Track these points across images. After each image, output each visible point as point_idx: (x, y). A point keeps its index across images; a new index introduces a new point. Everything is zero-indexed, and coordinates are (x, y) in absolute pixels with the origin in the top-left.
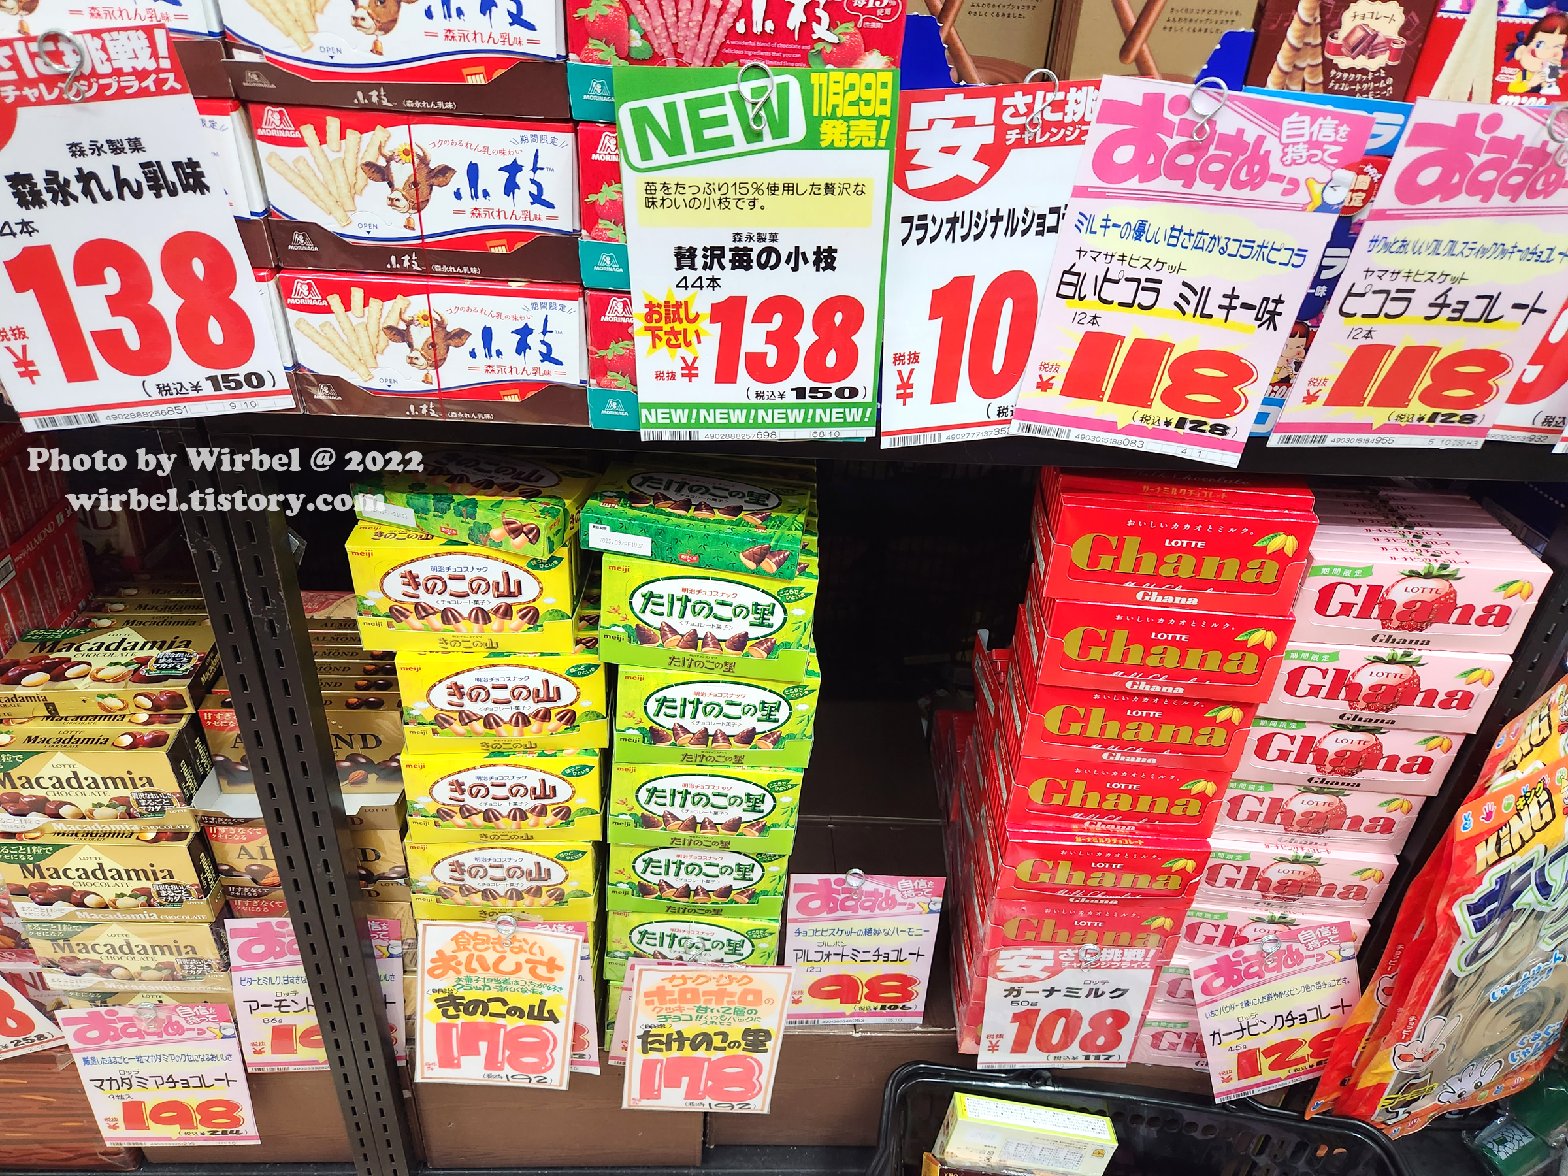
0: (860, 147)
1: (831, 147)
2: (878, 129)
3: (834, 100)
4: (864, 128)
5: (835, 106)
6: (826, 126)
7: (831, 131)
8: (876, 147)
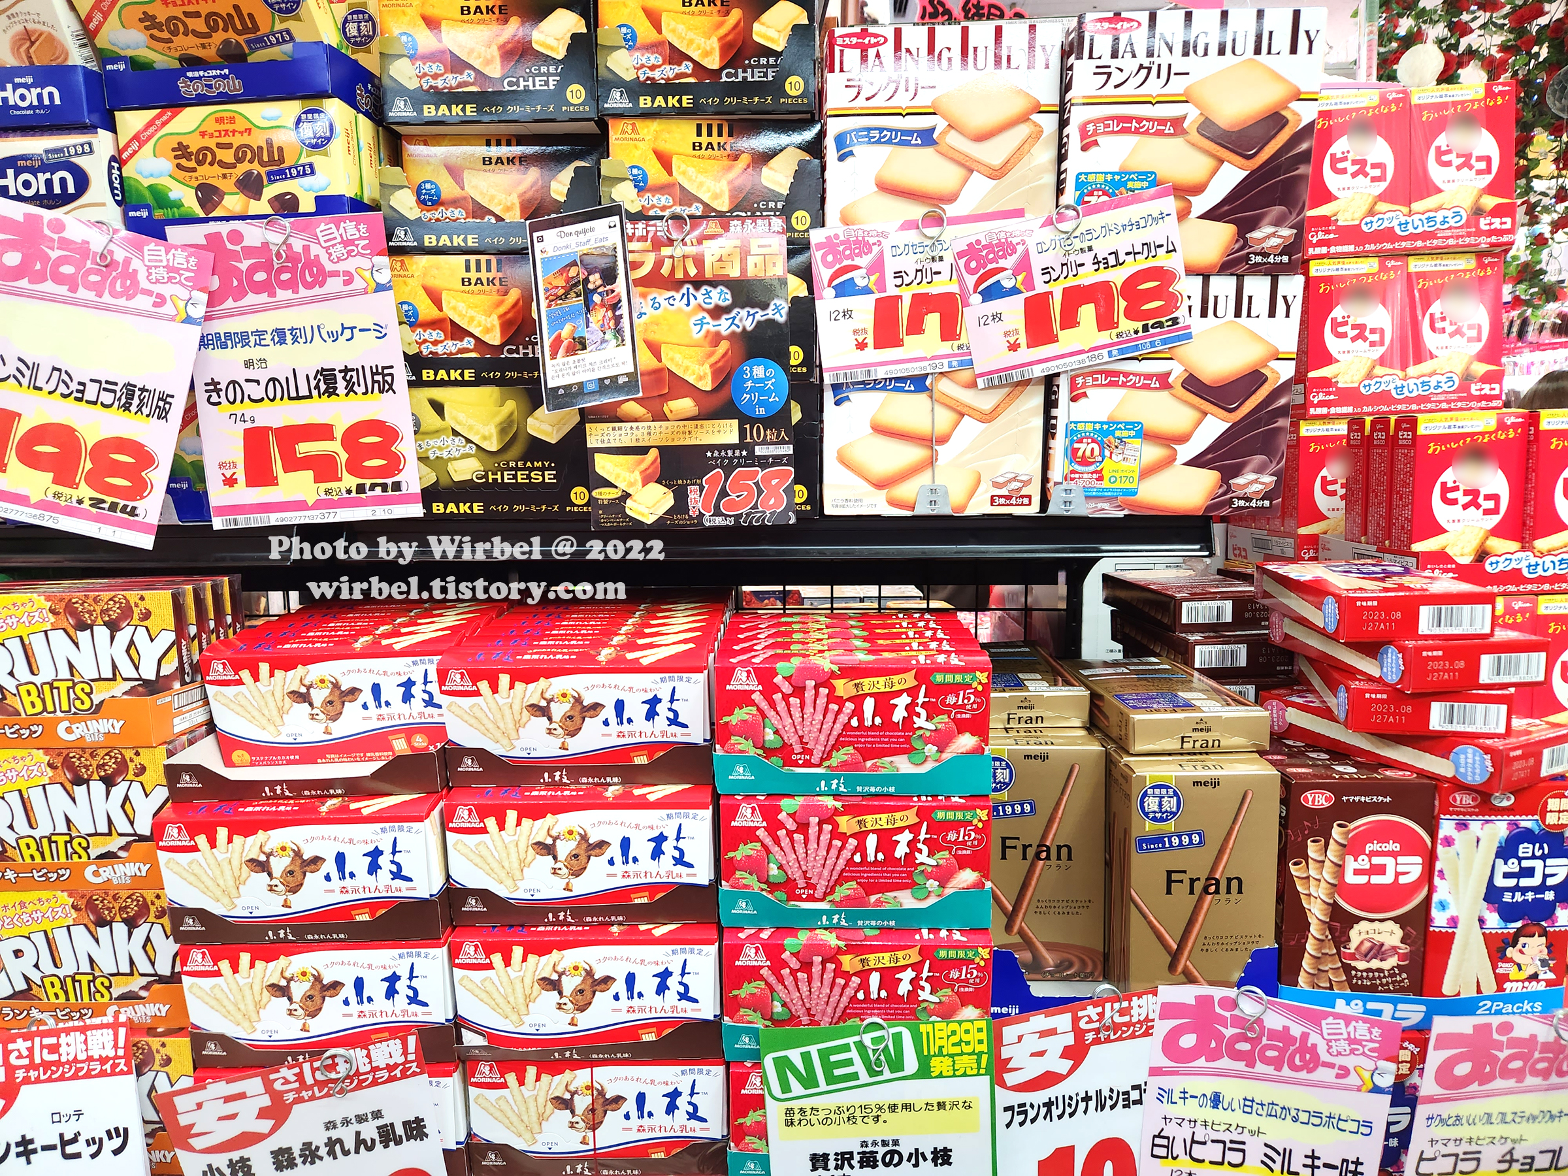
0: (965, 1075)
1: (940, 1076)
2: (979, 1064)
3: (939, 1043)
4: (968, 1062)
5: (941, 1048)
6: (935, 1062)
7: (937, 1064)
8: (978, 1074)
